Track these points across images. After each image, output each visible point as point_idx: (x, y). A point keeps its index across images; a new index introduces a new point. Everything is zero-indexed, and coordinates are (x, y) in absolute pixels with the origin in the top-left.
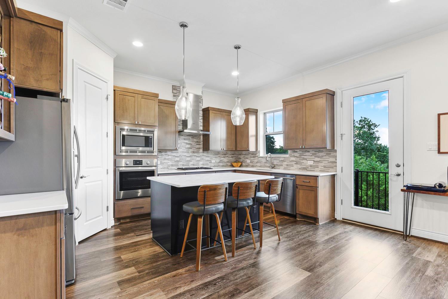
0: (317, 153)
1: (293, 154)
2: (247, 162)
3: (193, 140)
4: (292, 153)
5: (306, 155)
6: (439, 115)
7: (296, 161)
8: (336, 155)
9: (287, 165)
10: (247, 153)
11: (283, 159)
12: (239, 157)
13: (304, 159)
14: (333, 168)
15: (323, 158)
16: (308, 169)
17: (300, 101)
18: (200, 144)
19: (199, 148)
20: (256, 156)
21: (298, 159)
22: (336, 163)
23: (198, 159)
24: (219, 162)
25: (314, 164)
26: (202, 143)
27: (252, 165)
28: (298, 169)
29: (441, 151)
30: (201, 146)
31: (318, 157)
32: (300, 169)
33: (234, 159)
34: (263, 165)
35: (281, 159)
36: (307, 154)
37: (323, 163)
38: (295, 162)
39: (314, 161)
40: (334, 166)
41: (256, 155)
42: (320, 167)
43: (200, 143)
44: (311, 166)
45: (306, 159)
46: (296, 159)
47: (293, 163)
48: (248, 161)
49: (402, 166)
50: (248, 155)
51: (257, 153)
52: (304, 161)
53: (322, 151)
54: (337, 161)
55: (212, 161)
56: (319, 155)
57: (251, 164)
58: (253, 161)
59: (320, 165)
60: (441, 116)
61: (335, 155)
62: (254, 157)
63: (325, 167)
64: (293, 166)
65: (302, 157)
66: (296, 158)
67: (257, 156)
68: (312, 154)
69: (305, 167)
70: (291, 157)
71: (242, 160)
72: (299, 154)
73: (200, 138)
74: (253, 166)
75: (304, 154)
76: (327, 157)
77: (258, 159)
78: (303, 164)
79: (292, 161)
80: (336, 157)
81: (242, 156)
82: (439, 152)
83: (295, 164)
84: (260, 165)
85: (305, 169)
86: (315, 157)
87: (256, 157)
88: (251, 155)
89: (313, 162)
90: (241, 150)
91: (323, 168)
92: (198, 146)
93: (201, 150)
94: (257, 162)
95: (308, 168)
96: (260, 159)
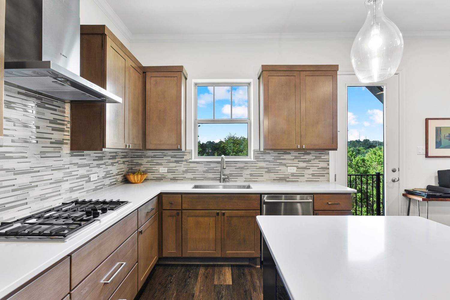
0: (302, 155)
1: (261, 157)
2: (159, 172)
3: (43, 114)
4: (261, 155)
5: (284, 159)
6: (427, 120)
7: (267, 168)
8: (329, 159)
9: (251, 175)
10: (161, 154)
11: (242, 165)
12: (134, 161)
13: (281, 164)
14: (324, 176)
15: (310, 162)
16: (287, 180)
17: (295, 74)
18: (62, 130)
19: (61, 142)
20: (184, 159)
21: (271, 165)
22: (329, 169)
23: (58, 175)
24: (104, 178)
25: (298, 172)
26: (69, 125)
27: (172, 177)
28: (271, 180)
29: (429, 155)
30: (67, 136)
31: (304, 162)
32: (274, 180)
33: (126, 166)
34: (201, 176)
35: (238, 165)
36: (286, 156)
37: (311, 170)
38: (267, 170)
39: (298, 168)
40: (326, 174)
41: (183, 157)
42: (306, 176)
43: (63, 125)
44: (293, 175)
45: (285, 165)
46: (267, 165)
47: (263, 171)
48: (163, 170)
49: (397, 170)
50: (163, 157)
51: (186, 154)
52: (283, 168)
53: (309, 154)
54: (330, 167)
55: (92, 176)
56: (306, 159)
57: (170, 176)
58: (174, 168)
59: (307, 172)
60: (429, 121)
61: (326, 159)
62: (176, 162)
63: (313, 175)
64: (263, 176)
65: (278, 161)
66: (268, 163)
67: (186, 161)
68: (294, 157)
69: (283, 176)
70: (258, 161)
71: (145, 169)
72: (273, 157)
73: (64, 112)
74: (174, 179)
75: (282, 157)
76: (317, 161)
77: (189, 165)
78: (280, 172)
79: (261, 168)
80: (329, 161)
81: (145, 160)
82: (427, 156)
83: (266, 172)
84: (192, 177)
85: (283, 180)
86: (299, 161)
87: (182, 161)
88: (169, 158)
89: (295, 168)
90: (158, 147)
91: (311, 176)
92: (57, 136)
93: (66, 149)
94: (186, 172)
95: (288, 178)
96: (192, 165)
